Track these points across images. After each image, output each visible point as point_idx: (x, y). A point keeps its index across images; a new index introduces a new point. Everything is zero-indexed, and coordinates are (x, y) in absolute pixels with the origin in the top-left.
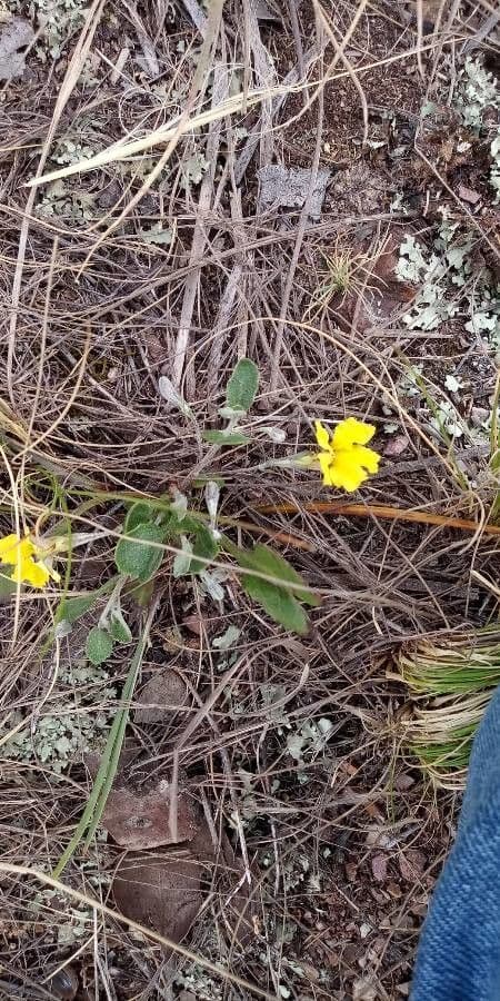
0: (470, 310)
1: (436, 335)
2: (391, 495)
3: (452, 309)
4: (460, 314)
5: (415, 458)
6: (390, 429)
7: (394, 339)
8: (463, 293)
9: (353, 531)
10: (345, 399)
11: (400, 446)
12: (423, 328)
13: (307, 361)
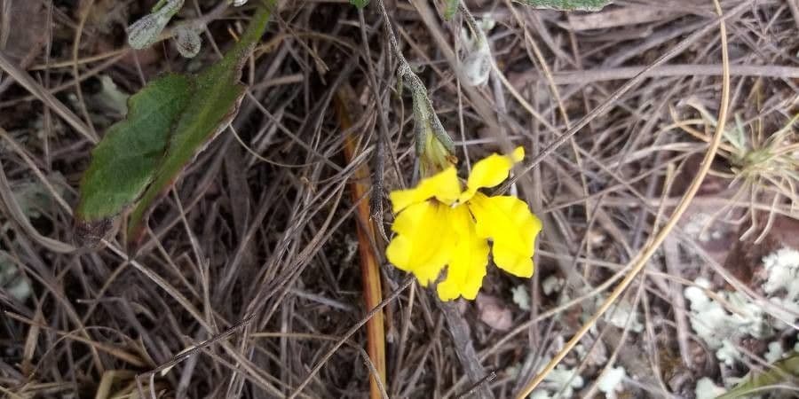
0: (731, 381)
1: (683, 335)
2: (409, 325)
3: (728, 353)
4: (722, 366)
5: (479, 347)
6: (519, 296)
7: (665, 270)
8: (754, 362)
9: (336, 269)
10: (556, 212)
11: (496, 317)
12: (692, 314)
13: (603, 136)
